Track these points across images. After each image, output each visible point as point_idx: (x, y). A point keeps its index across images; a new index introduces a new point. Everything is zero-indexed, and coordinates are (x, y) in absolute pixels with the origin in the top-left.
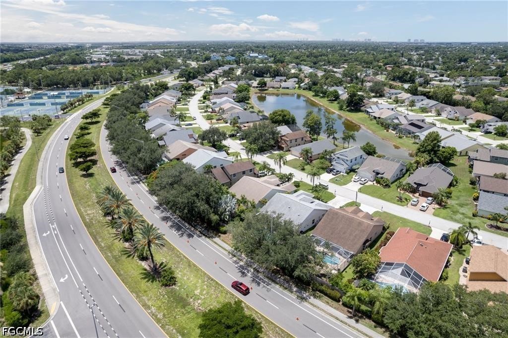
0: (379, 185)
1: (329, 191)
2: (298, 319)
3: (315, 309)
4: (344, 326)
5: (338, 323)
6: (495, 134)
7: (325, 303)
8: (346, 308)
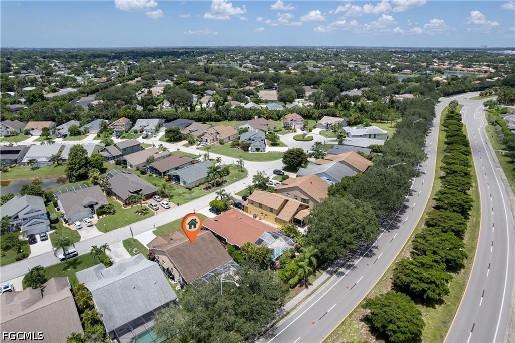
0: (104, 215)
1: (80, 255)
2: (313, 323)
3: (298, 308)
4: (318, 292)
5: (313, 296)
6: (71, 135)
7: (289, 300)
8: (296, 287)
